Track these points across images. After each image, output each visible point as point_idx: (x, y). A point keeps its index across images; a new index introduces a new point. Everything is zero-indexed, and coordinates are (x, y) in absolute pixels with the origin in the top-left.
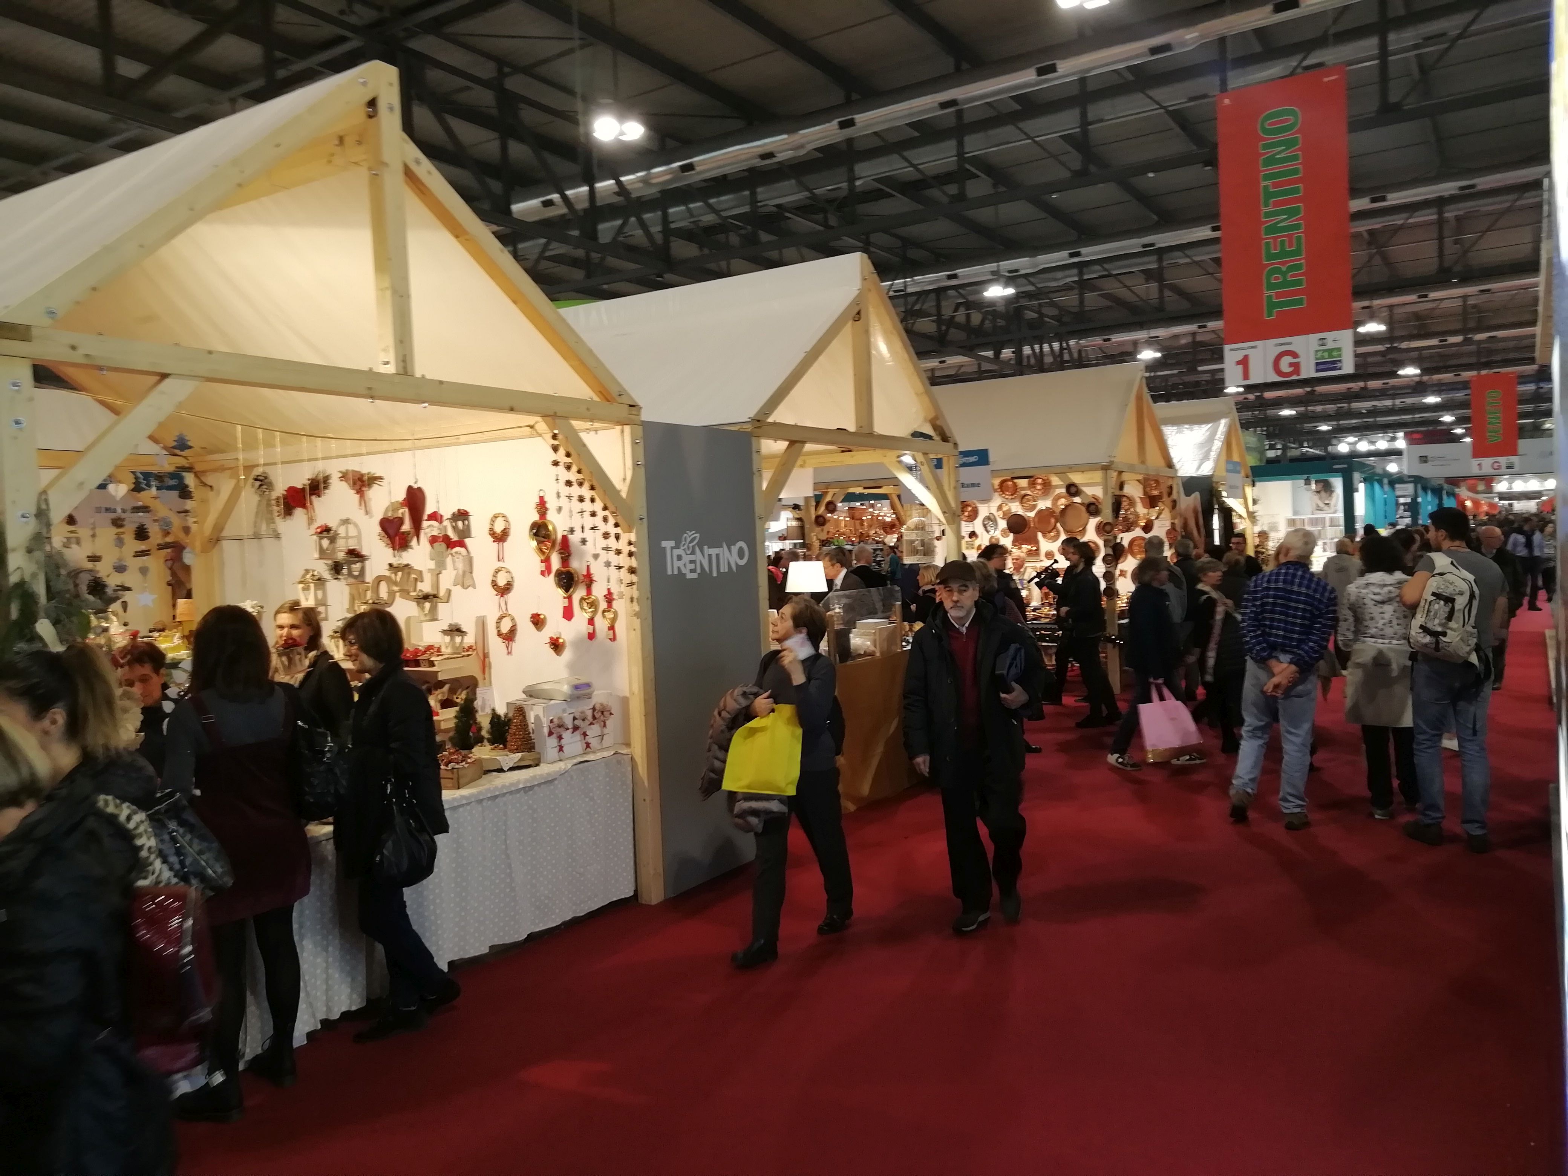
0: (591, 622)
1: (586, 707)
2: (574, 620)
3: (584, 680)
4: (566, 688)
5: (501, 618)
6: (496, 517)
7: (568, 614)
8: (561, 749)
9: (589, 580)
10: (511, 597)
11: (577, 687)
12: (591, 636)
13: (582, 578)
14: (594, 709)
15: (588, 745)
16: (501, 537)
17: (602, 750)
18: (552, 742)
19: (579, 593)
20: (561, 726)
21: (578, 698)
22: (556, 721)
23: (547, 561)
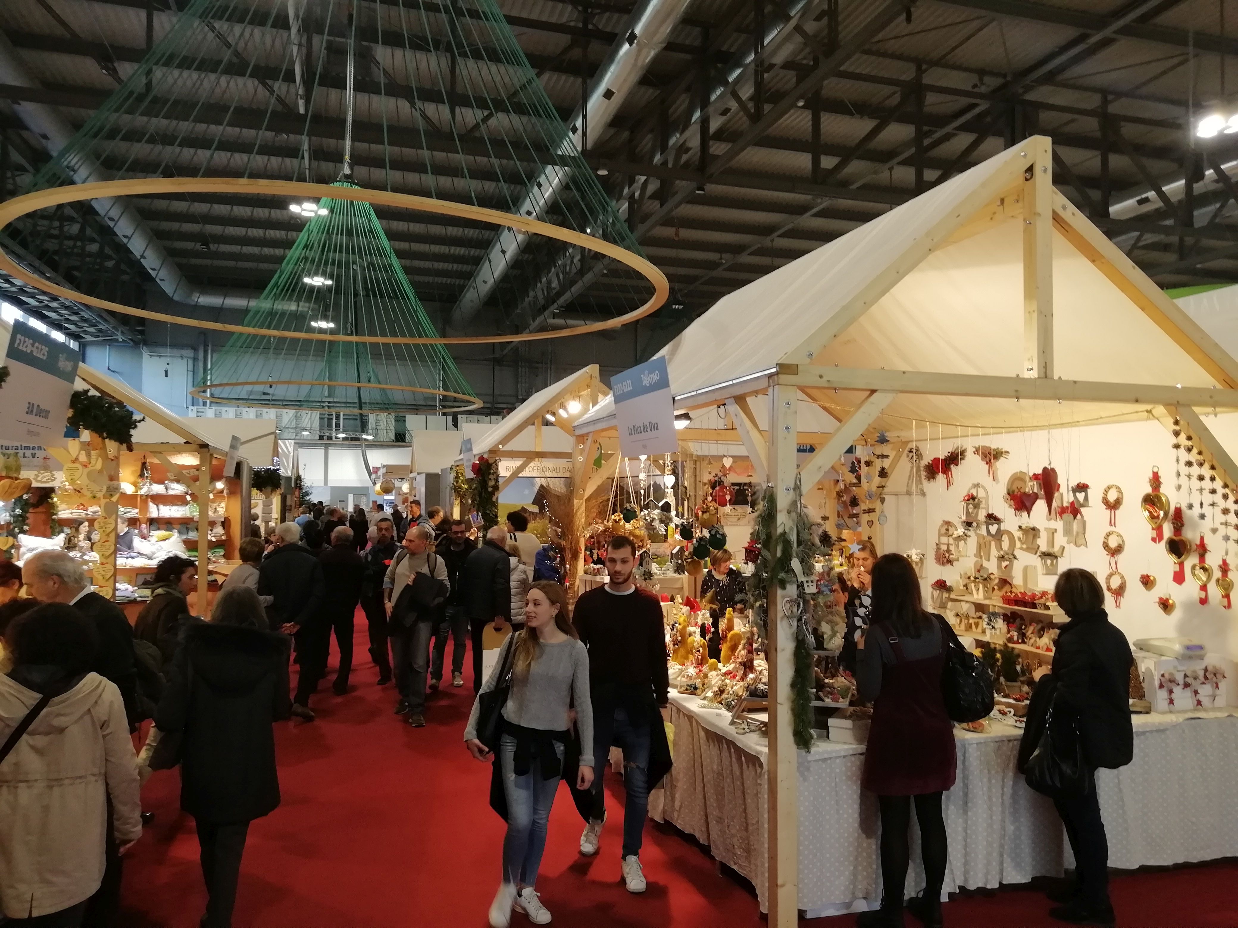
0: (1204, 588)
1: (1198, 667)
2: (1184, 584)
3: (1196, 642)
4: (1177, 647)
5: (1111, 575)
6: (1109, 488)
7: (1179, 578)
8: (1171, 702)
9: (1202, 550)
10: (1121, 558)
11: (1188, 648)
12: (1203, 601)
13: (1194, 547)
14: (1206, 670)
15: (1199, 703)
16: (1113, 506)
17: (1214, 709)
18: (1162, 695)
19: (1191, 561)
20: (1172, 681)
21: (1190, 658)
22: (1167, 676)
23: (1159, 530)
